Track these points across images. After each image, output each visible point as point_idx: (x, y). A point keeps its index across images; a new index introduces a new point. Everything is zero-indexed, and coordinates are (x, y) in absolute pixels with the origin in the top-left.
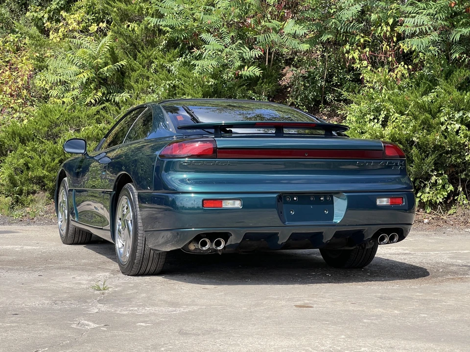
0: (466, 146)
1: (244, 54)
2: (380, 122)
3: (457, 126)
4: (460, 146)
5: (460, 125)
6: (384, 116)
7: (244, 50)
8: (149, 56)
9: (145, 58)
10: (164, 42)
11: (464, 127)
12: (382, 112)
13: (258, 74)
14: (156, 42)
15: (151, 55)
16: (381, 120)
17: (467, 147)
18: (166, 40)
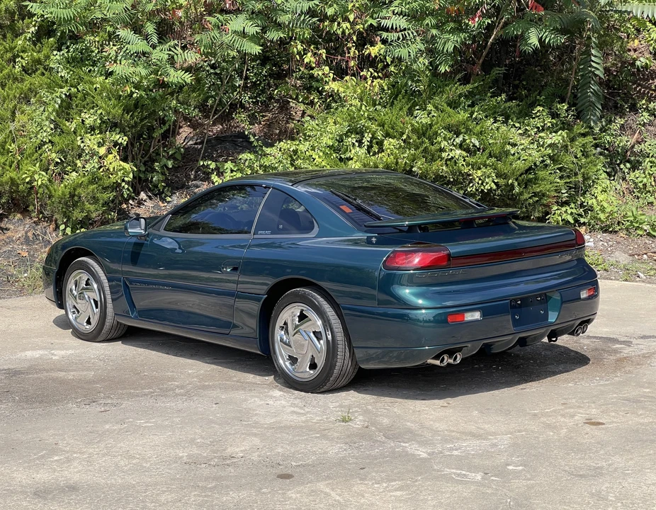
0: (470, 175)
1: (175, 57)
2: (366, 147)
3: (458, 152)
4: (463, 175)
5: (460, 151)
6: (369, 139)
7: (176, 51)
8: (12, 49)
9: (7, 51)
10: (33, 29)
11: (464, 154)
12: (366, 135)
13: (189, 81)
14: (19, 28)
15: (15, 47)
16: (366, 144)
17: (471, 177)
18: (35, 26)
